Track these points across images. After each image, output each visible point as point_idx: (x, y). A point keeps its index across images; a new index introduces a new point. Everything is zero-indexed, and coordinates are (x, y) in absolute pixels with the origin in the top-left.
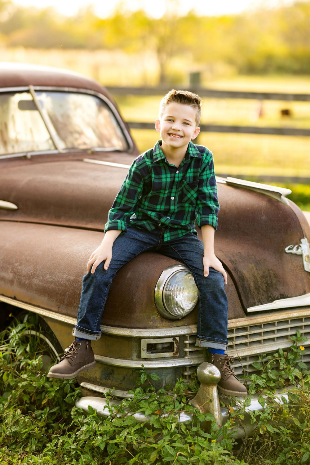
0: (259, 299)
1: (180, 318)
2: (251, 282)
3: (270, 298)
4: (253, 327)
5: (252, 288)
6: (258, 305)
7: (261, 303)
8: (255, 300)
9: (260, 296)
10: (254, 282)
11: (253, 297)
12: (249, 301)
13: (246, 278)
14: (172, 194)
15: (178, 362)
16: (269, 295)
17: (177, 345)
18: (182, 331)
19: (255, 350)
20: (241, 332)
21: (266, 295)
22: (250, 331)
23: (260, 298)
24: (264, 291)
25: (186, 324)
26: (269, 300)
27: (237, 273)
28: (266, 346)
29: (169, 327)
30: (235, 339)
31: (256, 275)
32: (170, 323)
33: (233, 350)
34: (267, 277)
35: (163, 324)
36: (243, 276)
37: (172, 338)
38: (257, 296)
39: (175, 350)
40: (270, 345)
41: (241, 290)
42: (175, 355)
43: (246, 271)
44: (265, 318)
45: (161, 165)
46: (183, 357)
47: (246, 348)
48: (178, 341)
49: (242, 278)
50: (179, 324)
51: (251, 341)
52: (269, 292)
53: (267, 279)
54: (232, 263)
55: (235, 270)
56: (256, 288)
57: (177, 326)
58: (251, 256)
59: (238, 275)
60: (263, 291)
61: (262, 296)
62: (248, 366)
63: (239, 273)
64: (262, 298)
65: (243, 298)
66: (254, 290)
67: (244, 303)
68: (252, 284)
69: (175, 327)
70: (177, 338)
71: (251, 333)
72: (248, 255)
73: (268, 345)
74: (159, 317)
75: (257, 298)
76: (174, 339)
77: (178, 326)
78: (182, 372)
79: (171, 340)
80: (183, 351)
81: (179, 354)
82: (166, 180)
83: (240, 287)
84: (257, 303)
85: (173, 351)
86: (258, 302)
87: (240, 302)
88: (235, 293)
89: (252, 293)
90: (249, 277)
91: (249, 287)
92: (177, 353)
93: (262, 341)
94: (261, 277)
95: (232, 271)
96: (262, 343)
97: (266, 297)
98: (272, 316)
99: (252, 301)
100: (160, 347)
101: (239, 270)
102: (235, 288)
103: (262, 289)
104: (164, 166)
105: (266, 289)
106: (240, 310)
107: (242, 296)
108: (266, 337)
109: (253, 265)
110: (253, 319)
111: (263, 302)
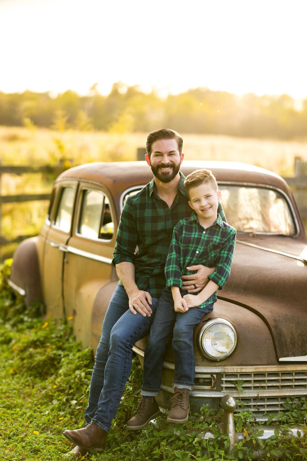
0: (293, 352)
1: (218, 360)
2: (288, 338)
3: (304, 353)
4: (284, 374)
5: (288, 343)
6: (291, 356)
7: (294, 355)
8: (289, 353)
9: (295, 349)
10: (291, 338)
11: (288, 350)
12: (283, 353)
13: (284, 334)
14: (198, 249)
15: (214, 394)
16: (304, 350)
17: (214, 381)
18: (217, 370)
19: (285, 392)
20: (273, 377)
21: (301, 350)
22: (281, 377)
23: (295, 351)
24: (300, 346)
25: (223, 365)
26: (303, 353)
27: (276, 330)
28: (297, 390)
29: (208, 366)
30: (267, 382)
31: (294, 333)
32: (209, 363)
33: (265, 391)
34: (304, 335)
35: (203, 363)
36: (282, 333)
37: (210, 375)
38: (292, 350)
39: (213, 384)
40: (301, 390)
41: (277, 343)
42: (212, 388)
43: (285, 329)
44: (294, 368)
45: (194, 225)
46: (220, 391)
47: (277, 390)
48: (216, 377)
49: (280, 334)
50: (217, 364)
51: (282, 385)
52: (304, 347)
53: (304, 337)
54: (274, 322)
55: (276, 327)
56: (292, 343)
57: (214, 366)
58: (295, 318)
59: (276, 331)
60: (298, 346)
61: (297, 350)
62: (279, 405)
63: (278, 330)
64: (296, 352)
65: (277, 350)
66: (290, 345)
67: (278, 354)
68: (289, 340)
69: (213, 366)
70: (215, 376)
71: (282, 379)
72: (292, 317)
73: (299, 390)
74: (200, 357)
75: (291, 351)
76: (212, 376)
77: (216, 366)
78: (219, 403)
79: (209, 376)
80: (220, 386)
81: (216, 388)
82: (195, 236)
83: (277, 341)
84: (290, 355)
85: (211, 385)
86: (292, 354)
87: (275, 353)
88: (272, 345)
89: (287, 347)
90: (287, 334)
91: (286, 342)
92: (214, 387)
93: (294, 386)
94: (299, 335)
95: (272, 328)
96: (294, 388)
97: (301, 351)
98: (302, 367)
99: (286, 353)
100: (201, 381)
101: (279, 328)
102: (272, 341)
103: (298, 345)
104: (195, 226)
105: (302, 345)
106: (274, 359)
107: (277, 348)
108: (296, 384)
109: (294, 325)
110: (283, 367)
111: (296, 355)
